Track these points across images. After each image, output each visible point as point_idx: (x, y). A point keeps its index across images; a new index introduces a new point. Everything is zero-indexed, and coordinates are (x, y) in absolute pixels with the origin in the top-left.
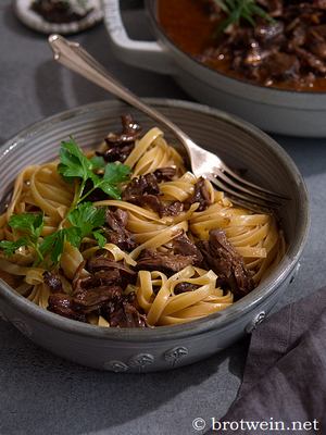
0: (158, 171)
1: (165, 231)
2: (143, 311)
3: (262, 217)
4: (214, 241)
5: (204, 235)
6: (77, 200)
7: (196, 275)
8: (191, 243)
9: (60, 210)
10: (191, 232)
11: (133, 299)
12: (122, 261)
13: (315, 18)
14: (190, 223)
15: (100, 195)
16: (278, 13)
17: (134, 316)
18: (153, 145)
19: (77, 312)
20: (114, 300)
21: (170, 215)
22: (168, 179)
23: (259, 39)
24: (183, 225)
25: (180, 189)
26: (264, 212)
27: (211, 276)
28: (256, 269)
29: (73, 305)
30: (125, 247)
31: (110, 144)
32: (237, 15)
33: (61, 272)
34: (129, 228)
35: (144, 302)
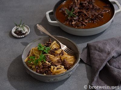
0: (55, 48)
1: (56, 59)
3: (72, 57)
4: (64, 61)
6: (41, 54)
7: (61, 66)
8: (60, 61)
9: (38, 55)
10: (60, 59)
11: (50, 70)
12: (48, 64)
13: (83, 15)
14: (60, 58)
15: (45, 53)
16: (77, 15)
17: (50, 73)
18: (54, 44)
19: (41, 72)
20: (47, 71)
21: (57, 56)
22: (57, 50)
23: (74, 20)
25: (59, 52)
26: (73, 56)
27: (63, 67)
28: (71, 65)
29: (40, 71)
30: (49, 62)
31: (47, 44)
32: (70, 16)
33: (38, 66)
34: (50, 59)
35: (52, 71)
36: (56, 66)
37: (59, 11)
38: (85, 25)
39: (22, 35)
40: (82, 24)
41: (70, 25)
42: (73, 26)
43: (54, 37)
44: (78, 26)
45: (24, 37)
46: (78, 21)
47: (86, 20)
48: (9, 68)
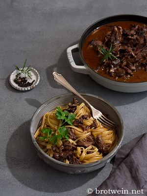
0: (83, 116)
1: (85, 135)
2: (78, 158)
3: (111, 131)
4: (98, 138)
5: (95, 136)
6: (60, 125)
7: (93, 148)
8: (91, 138)
9: (56, 127)
10: (92, 135)
11: (75, 155)
12: (73, 143)
13: (129, 57)
14: (91, 132)
15: (67, 124)
16: (118, 56)
17: (76, 160)
20: (71, 155)
21: (86, 130)
22: (86, 119)
23: (113, 64)
24: (89, 133)
25: (89, 122)
27: (97, 149)
28: (109, 146)
29: (59, 156)
30: (73, 139)
31: (70, 107)
33: (56, 146)
34: (75, 134)
35: (79, 156)
36: (85, 147)
37: (87, 47)
38: (131, 75)
39: (26, 87)
40: (127, 74)
41: (106, 73)
42: (111, 76)
43: (82, 95)
44: (120, 77)
45: (31, 89)
46: (120, 67)
47: (133, 65)
48: (8, 145)
